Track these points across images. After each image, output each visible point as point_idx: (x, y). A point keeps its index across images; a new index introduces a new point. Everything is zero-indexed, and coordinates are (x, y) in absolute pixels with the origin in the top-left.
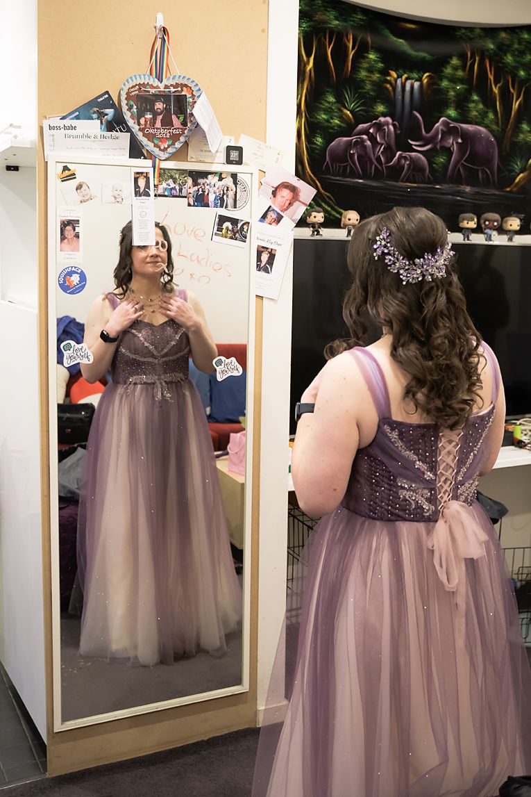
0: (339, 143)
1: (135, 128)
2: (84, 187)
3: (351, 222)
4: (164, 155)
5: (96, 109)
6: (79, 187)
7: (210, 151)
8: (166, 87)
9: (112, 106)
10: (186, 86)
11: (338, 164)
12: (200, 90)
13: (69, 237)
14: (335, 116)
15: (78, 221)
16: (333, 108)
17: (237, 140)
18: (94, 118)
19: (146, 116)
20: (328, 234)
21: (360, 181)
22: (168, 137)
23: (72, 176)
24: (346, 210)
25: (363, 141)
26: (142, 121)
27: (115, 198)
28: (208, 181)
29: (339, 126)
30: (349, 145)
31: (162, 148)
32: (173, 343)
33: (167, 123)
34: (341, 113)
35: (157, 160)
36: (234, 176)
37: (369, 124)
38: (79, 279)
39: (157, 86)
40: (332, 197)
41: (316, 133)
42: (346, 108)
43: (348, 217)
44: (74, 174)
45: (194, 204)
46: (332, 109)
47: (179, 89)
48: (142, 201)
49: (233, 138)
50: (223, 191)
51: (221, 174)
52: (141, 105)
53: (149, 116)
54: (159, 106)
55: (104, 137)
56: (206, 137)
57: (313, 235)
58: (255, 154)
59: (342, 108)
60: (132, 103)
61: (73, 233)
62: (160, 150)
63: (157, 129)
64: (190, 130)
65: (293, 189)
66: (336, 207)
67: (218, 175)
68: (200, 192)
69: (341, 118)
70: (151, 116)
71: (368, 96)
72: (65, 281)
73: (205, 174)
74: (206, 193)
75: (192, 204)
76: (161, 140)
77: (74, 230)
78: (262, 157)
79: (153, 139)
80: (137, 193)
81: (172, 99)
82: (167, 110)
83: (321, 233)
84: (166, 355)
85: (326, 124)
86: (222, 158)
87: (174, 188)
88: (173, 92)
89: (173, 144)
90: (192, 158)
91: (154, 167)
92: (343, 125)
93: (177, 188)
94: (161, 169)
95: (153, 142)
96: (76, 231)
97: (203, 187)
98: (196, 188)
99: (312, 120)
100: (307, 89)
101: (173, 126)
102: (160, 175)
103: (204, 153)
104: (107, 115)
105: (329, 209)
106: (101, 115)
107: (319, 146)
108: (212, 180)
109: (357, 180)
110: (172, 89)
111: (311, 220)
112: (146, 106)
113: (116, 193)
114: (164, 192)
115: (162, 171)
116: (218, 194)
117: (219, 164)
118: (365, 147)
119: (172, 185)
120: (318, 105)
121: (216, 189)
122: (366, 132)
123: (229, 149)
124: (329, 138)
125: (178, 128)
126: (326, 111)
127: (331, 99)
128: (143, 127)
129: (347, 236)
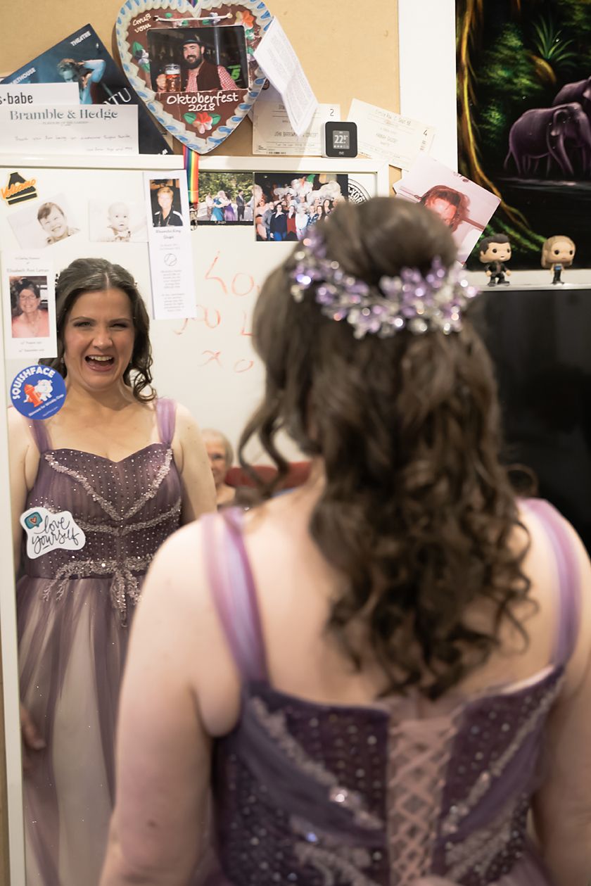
0: (531, 119)
1: (148, 95)
2: (54, 213)
3: (560, 256)
4: (205, 145)
5: (68, 61)
6: (44, 213)
7: (294, 134)
8: (205, 13)
9: (101, 53)
10: (242, 8)
11: (530, 157)
12: (267, 14)
13: (29, 310)
14: (523, 72)
15: (45, 278)
16: (518, 57)
17: (345, 109)
18: (66, 78)
19: (169, 72)
20: (520, 280)
21: (571, 184)
22: (212, 108)
23: (29, 193)
24: (548, 235)
25: (573, 113)
26: (161, 81)
27: (115, 230)
28: (292, 192)
29: (529, 89)
30: (548, 121)
31: (202, 131)
32: (149, 495)
33: (209, 83)
34: (532, 66)
35: (193, 155)
36: (342, 179)
37: (582, 82)
38: (51, 389)
39: (187, 12)
40: (522, 216)
41: (490, 103)
42: (541, 56)
43: (555, 247)
44: (32, 189)
45: (268, 235)
46: (515, 59)
47: (229, 15)
48: (169, 235)
49: (337, 108)
50: (323, 208)
51: (317, 176)
52: (158, 51)
53: (173, 71)
54: (193, 50)
55: (89, 115)
56: (284, 108)
57: (492, 283)
58: (380, 136)
59: (534, 57)
60: (139, 47)
61: (34, 302)
62: (198, 135)
63: (191, 95)
64: (254, 94)
65: (456, 199)
66: (530, 232)
67: (312, 178)
68: (279, 213)
69: (534, 74)
70: (177, 71)
71: (579, 31)
72: (23, 395)
73: (286, 178)
74: (290, 215)
75: (264, 235)
76: (200, 115)
77: (38, 295)
78: (395, 141)
79: (182, 115)
80: (158, 220)
81: (216, 35)
82: (208, 59)
83: (506, 279)
84: (135, 519)
85: (507, 87)
86: (319, 146)
87: (229, 208)
88: (218, 23)
89: (222, 122)
90: (260, 148)
91: (187, 168)
92: (536, 87)
93: (235, 206)
94: (201, 172)
95: (183, 120)
96: (42, 298)
97: (284, 203)
98: (270, 206)
99: (481, 80)
100: (471, 26)
101: (221, 89)
102: (200, 184)
103: (282, 139)
104: (90, 71)
105: (518, 236)
106: (79, 73)
107: (495, 126)
108: (301, 188)
109: (565, 183)
110: (216, 17)
111: (488, 256)
112: (168, 51)
113: (117, 222)
114: (210, 217)
115: (204, 176)
116: (312, 215)
117: (312, 158)
118: (576, 124)
119: (225, 202)
120: (492, 53)
121: (307, 205)
122: (578, 97)
123: (331, 128)
124: (513, 112)
125: (231, 92)
126: (506, 63)
127: (514, 42)
128: (164, 92)
129: (554, 282)
